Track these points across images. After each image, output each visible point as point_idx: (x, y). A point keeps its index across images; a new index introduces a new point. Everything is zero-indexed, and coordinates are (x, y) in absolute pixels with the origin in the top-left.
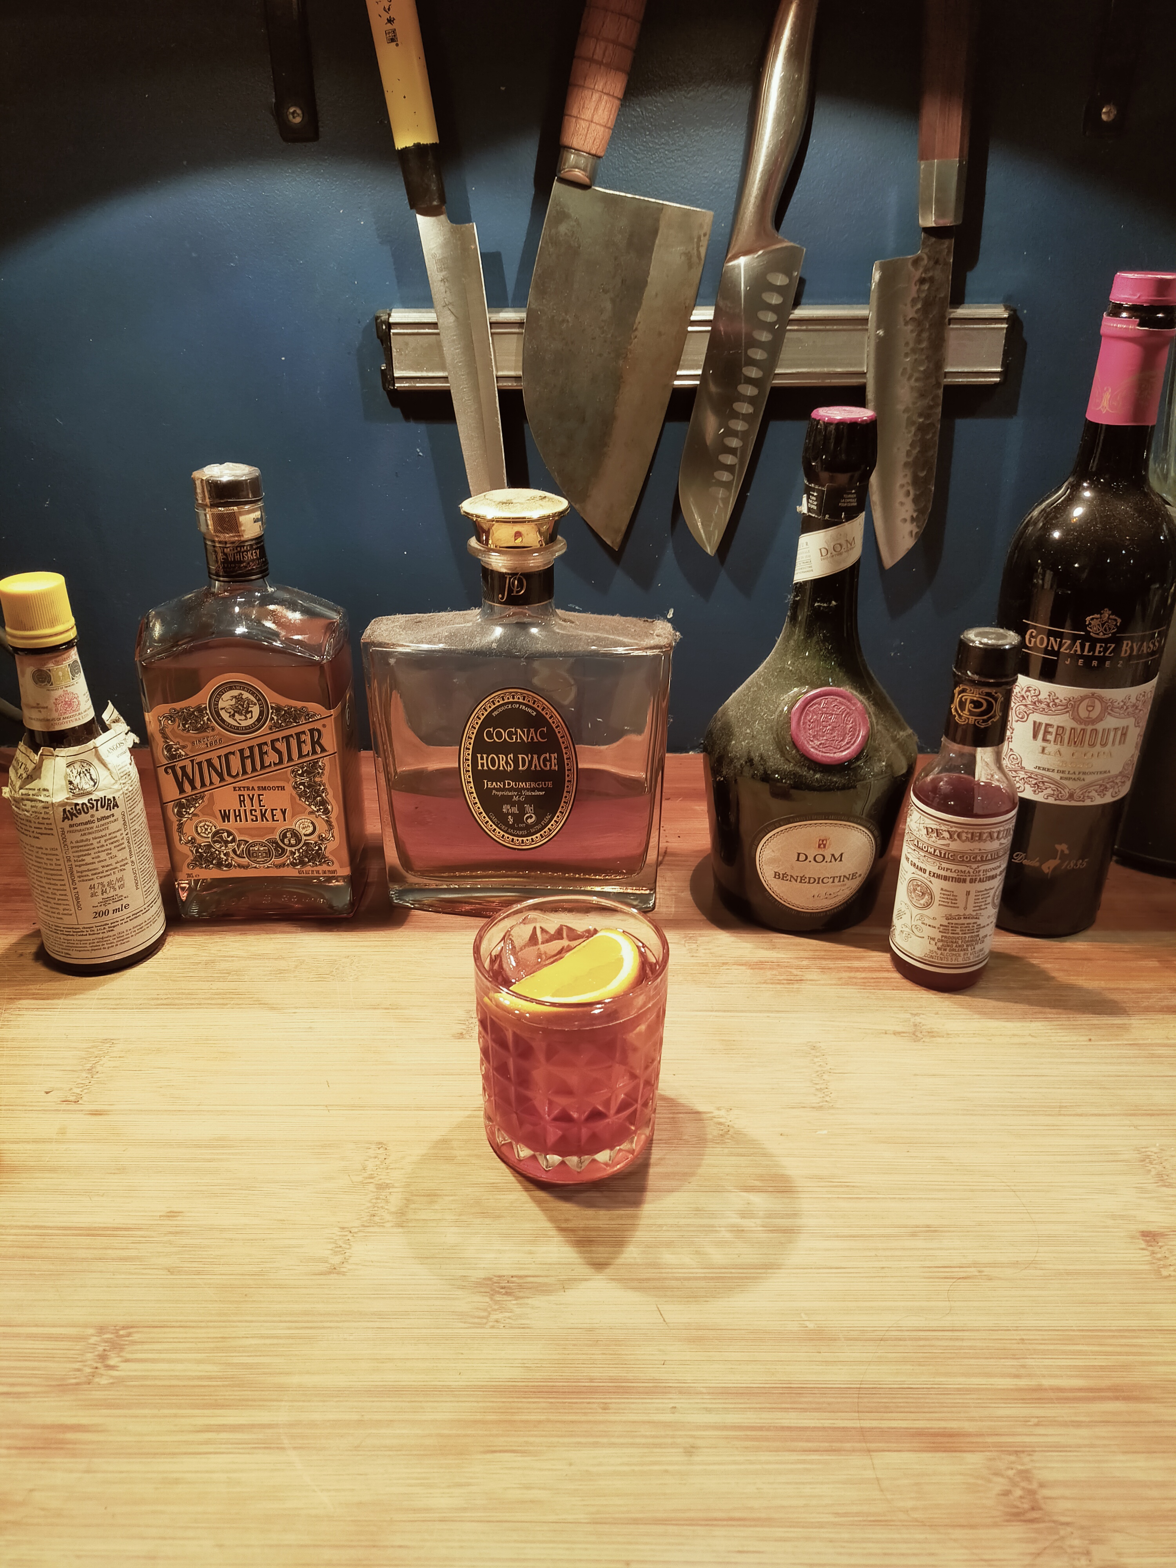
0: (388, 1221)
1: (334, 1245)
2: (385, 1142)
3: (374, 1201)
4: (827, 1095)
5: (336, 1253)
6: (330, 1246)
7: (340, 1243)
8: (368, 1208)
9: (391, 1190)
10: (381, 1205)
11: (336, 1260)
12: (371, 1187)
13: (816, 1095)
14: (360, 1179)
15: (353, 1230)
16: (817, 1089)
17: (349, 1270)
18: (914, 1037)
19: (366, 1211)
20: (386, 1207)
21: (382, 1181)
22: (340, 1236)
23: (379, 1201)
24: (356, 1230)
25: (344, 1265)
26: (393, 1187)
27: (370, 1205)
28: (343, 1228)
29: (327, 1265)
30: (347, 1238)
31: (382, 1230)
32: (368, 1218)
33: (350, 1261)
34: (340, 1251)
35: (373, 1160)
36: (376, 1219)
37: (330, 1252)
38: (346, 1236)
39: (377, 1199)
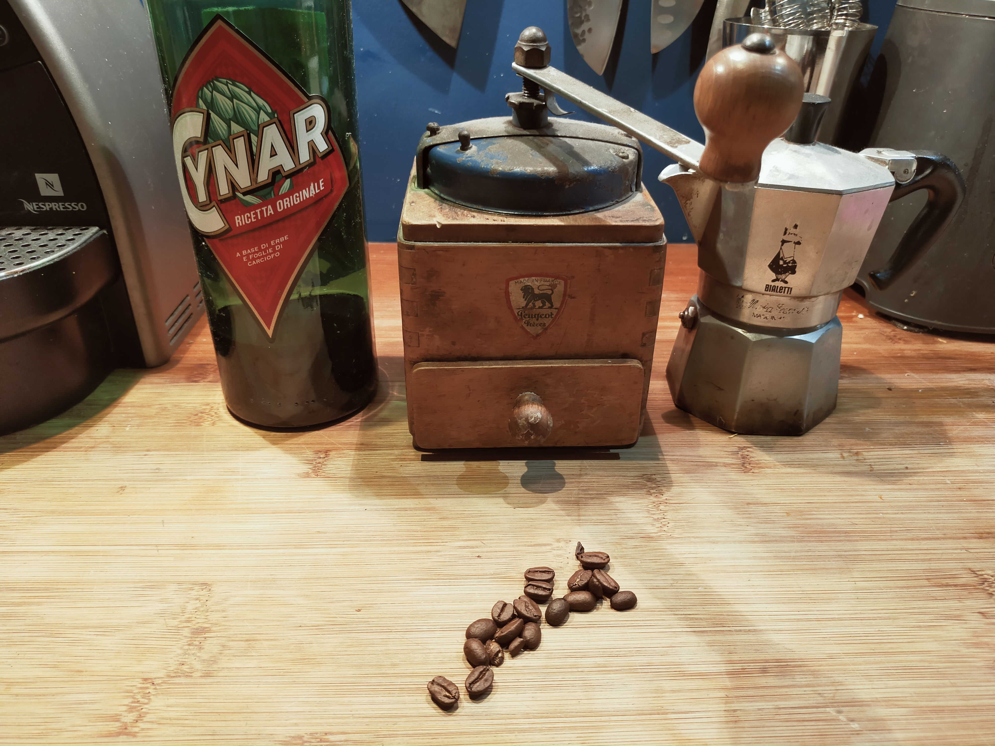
0: (197, 670)
1: (131, 700)
2: (209, 583)
3: (187, 647)
4: (664, 525)
5: (131, 709)
6: (127, 701)
7: (139, 697)
8: (180, 655)
9: (207, 635)
10: (193, 652)
11: (129, 718)
12: (186, 632)
13: (653, 525)
14: (175, 623)
15: (157, 681)
16: (655, 519)
17: (143, 729)
18: (744, 468)
19: (176, 659)
20: (198, 654)
21: (200, 625)
22: (141, 688)
23: (191, 647)
24: (160, 681)
25: (138, 724)
26: (209, 632)
27: (180, 652)
28: (145, 679)
29: (118, 724)
30: (147, 691)
31: (188, 680)
32: (176, 667)
33: (145, 719)
34: (135, 707)
35: (192, 602)
36: (185, 668)
37: (125, 708)
38: (147, 688)
39: (189, 645)
